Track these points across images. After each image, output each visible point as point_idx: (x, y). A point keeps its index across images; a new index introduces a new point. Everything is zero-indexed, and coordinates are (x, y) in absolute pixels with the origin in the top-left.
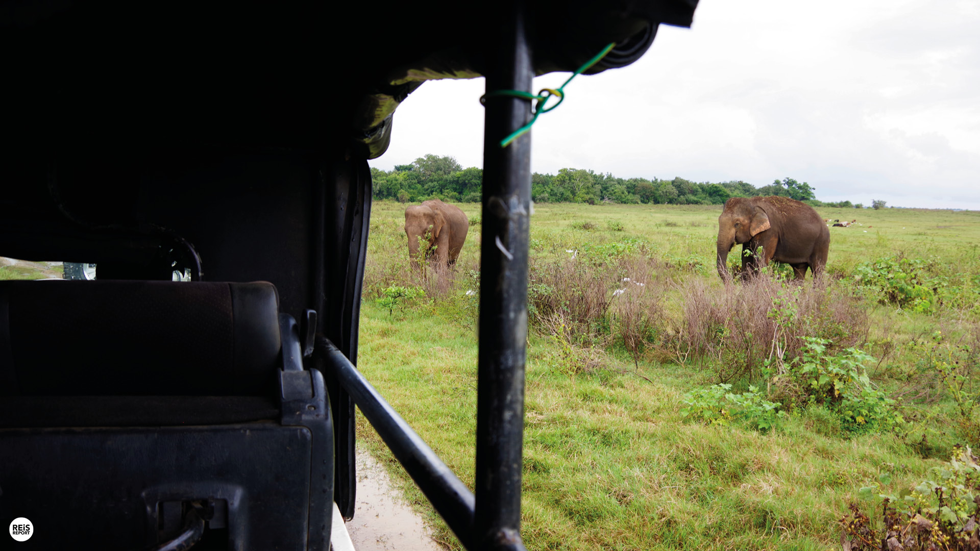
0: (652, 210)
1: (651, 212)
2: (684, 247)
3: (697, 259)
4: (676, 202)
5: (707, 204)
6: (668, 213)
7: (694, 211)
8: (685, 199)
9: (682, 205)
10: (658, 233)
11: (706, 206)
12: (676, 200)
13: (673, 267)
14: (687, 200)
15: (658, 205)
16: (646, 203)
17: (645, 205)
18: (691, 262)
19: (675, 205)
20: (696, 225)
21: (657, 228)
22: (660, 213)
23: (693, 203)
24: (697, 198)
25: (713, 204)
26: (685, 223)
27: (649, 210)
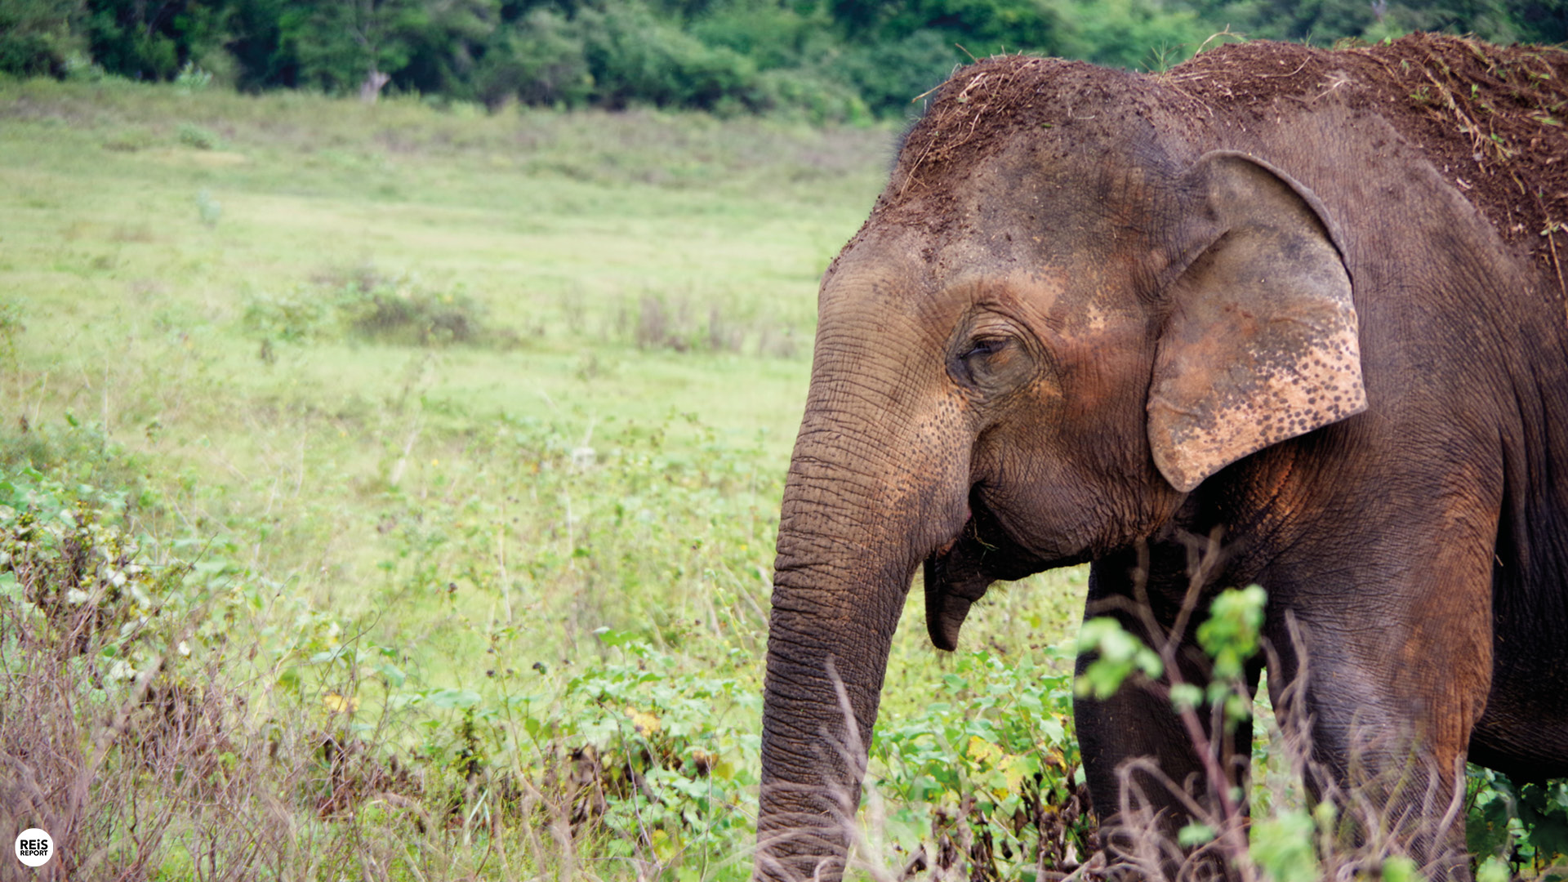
0: (220, 157)
1: (200, 176)
2: (535, 571)
3: (658, 711)
4: (481, 79)
5: (819, 117)
6: (388, 192)
7: (680, 184)
8: (575, 47)
9: (543, 117)
10: (267, 407)
11: (804, 132)
12: (478, 50)
13: (398, 779)
14: (597, 62)
15: (289, 96)
16: (148, 72)
17: (147, 89)
18: (597, 736)
19: (466, 115)
20: (683, 331)
21: (266, 353)
22: (306, 191)
23: (660, 99)
24: (711, 41)
25: (877, 111)
26: (574, 312)
27: (180, 155)
